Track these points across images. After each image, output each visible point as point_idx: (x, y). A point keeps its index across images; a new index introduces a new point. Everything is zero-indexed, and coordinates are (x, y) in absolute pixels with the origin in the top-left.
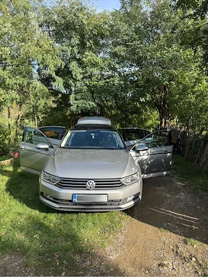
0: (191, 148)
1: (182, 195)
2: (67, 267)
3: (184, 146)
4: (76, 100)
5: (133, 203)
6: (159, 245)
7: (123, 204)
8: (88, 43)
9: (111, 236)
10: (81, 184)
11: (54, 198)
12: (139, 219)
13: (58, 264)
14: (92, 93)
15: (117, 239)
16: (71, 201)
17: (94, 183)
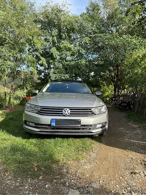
0: (140, 105)
1: (139, 131)
2: (44, 172)
3: (134, 105)
4: (54, 73)
5: (101, 130)
6: (128, 160)
7: (94, 129)
8: (64, 34)
9: (84, 153)
10: (58, 111)
11: (35, 124)
12: (106, 144)
13: (36, 170)
14: (66, 69)
15: (90, 156)
16: (50, 125)
17: (69, 111)
